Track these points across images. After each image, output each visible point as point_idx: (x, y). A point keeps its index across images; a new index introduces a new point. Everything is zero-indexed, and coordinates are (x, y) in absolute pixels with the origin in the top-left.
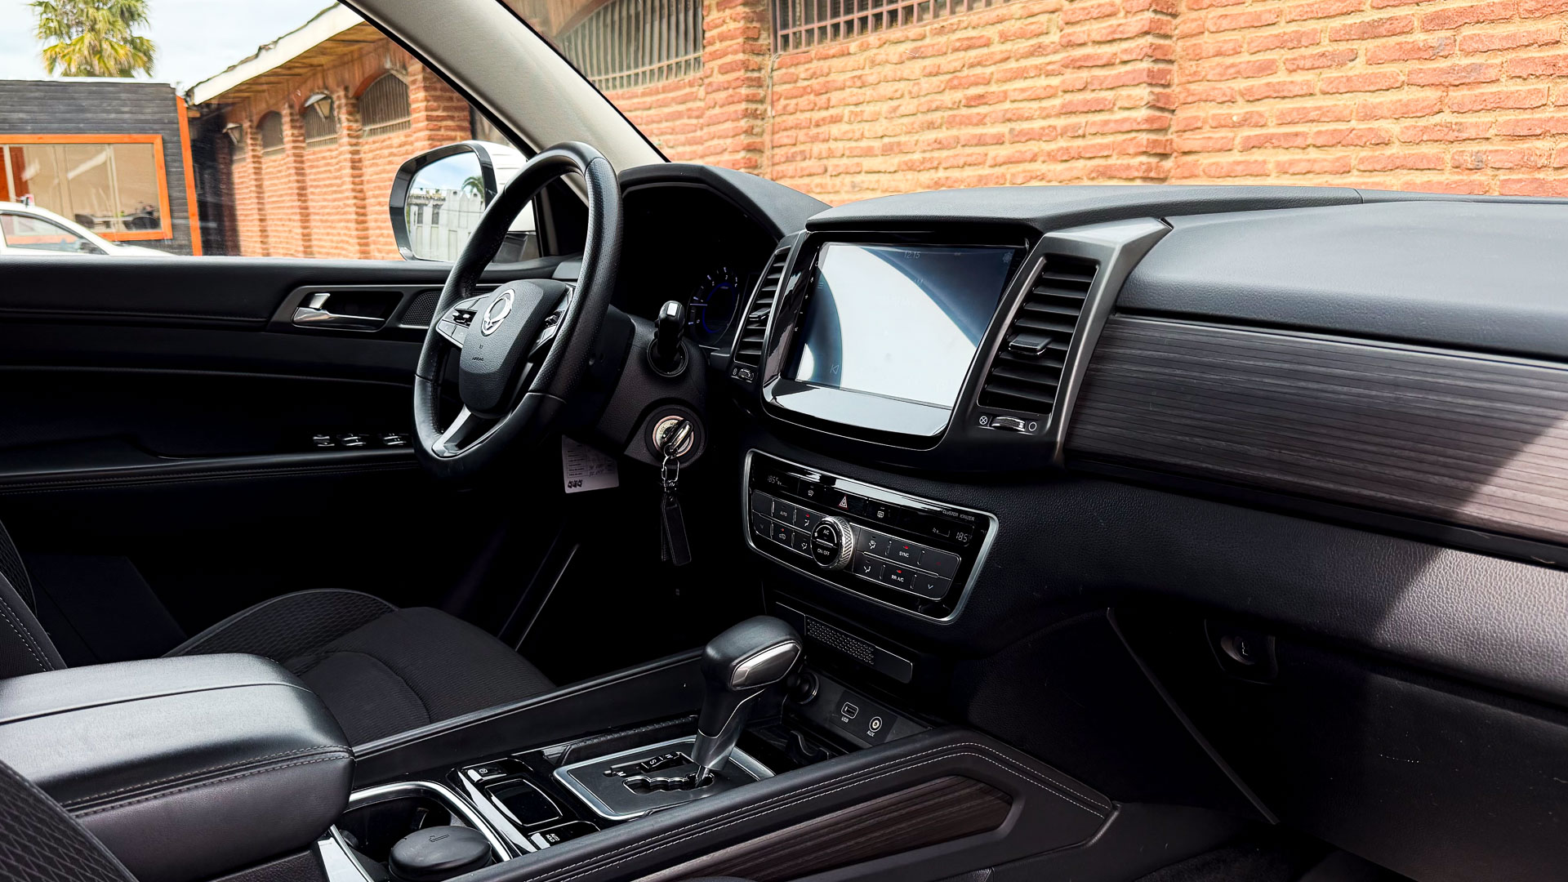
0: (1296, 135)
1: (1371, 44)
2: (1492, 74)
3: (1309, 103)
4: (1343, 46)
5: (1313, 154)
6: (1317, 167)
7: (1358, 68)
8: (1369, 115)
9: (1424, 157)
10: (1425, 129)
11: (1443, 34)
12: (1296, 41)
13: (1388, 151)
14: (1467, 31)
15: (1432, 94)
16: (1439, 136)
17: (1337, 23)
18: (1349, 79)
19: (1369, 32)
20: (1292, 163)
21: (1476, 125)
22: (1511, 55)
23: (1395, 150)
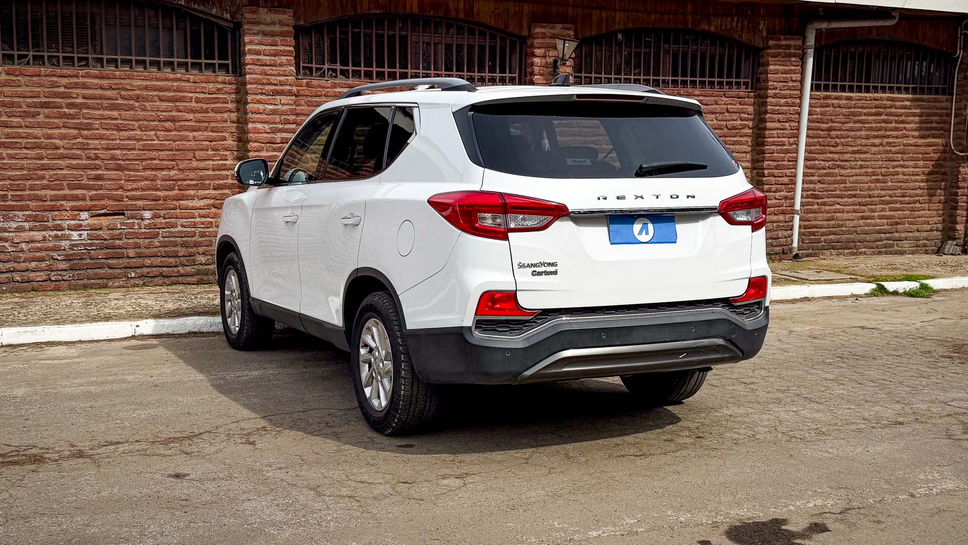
0: (16, 143)
1: (46, 111)
2: (97, 126)
3: (20, 130)
4: (33, 110)
5: (25, 151)
6: (29, 156)
7: (41, 118)
8: (49, 137)
9: (75, 154)
10: (74, 144)
11: (75, 110)
12: (12, 105)
13: (59, 152)
14: (84, 111)
15: (75, 132)
16: (79, 147)
17: (29, 100)
18: (38, 122)
19: (44, 105)
20: (16, 154)
21: (93, 144)
23: (62, 151)
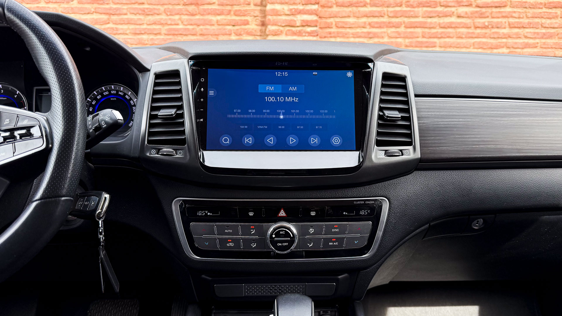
22: (130, 6)
